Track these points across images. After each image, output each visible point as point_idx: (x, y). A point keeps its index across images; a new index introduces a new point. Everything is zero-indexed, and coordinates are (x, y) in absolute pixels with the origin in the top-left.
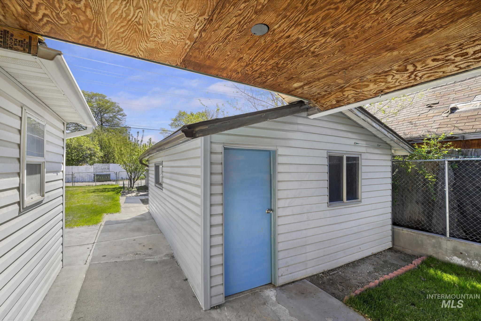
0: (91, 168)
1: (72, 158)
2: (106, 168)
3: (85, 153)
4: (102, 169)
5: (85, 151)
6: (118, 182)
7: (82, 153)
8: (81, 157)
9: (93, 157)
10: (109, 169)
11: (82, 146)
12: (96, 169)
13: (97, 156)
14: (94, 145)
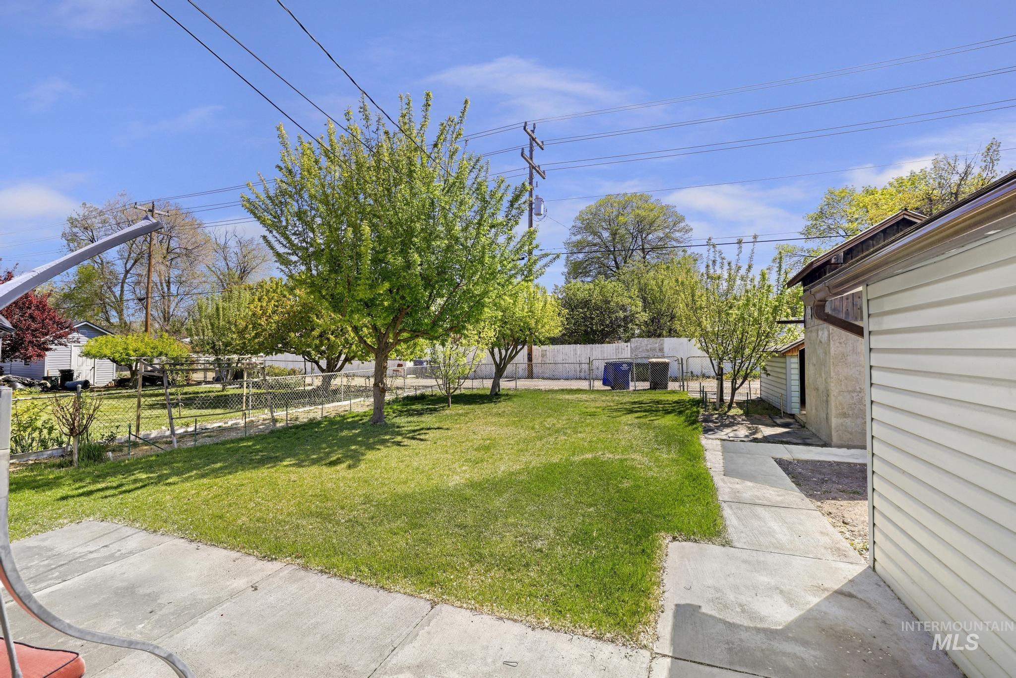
0: (626, 348)
1: (592, 328)
2: (655, 350)
3: (614, 315)
4: (648, 351)
5: (615, 312)
7: (609, 317)
8: (608, 326)
9: (630, 325)
10: (661, 350)
11: (609, 302)
12: (636, 350)
13: (637, 322)
14: (631, 297)
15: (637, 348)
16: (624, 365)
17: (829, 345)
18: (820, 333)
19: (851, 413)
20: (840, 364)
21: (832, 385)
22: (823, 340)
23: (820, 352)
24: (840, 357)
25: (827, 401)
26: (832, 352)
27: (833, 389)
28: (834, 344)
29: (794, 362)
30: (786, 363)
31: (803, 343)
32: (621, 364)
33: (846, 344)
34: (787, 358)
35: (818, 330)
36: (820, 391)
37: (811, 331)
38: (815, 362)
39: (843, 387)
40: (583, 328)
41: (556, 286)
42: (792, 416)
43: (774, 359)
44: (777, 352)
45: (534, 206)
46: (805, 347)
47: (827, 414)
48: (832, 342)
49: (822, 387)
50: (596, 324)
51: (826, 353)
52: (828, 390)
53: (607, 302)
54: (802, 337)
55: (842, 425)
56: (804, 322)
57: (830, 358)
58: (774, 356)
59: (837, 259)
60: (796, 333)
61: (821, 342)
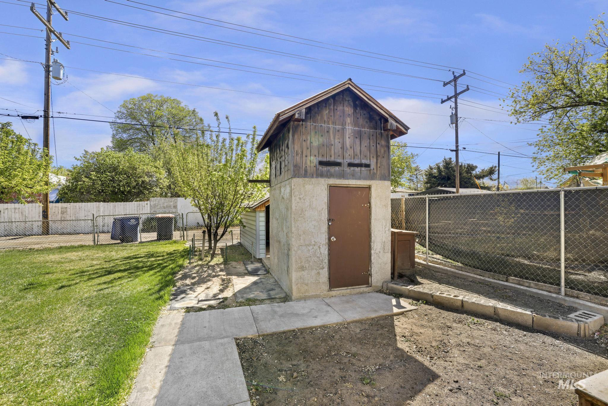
0: (146, 206)
1: (119, 189)
2: (170, 207)
3: (140, 180)
4: (164, 208)
5: (141, 177)
6: (185, 232)
7: (135, 181)
8: (134, 188)
9: (154, 188)
10: (175, 207)
11: (136, 169)
12: (154, 207)
13: (161, 186)
14: (156, 167)
15: (155, 206)
16: (132, 220)
17: (290, 201)
18: (282, 190)
19: (307, 265)
20: (300, 219)
21: (293, 239)
22: (285, 197)
23: (282, 207)
24: (300, 212)
25: (288, 255)
26: (294, 208)
27: (294, 243)
28: (295, 200)
29: (261, 216)
30: (255, 217)
31: (268, 201)
32: (129, 219)
33: (304, 200)
34: (257, 212)
35: (280, 187)
36: (282, 244)
37: (275, 189)
38: (278, 217)
39: (302, 241)
40: (111, 189)
41: (86, 152)
42: (260, 260)
43: (248, 214)
44: (249, 208)
45: (51, 69)
46: (270, 203)
47: (288, 267)
48: (293, 198)
49: (283, 240)
50: (123, 186)
51: (287, 209)
52: (289, 245)
53: (135, 169)
54: (267, 196)
55: (301, 278)
56: (268, 181)
57: (291, 214)
58: (247, 211)
59: (300, 114)
60: (264, 193)
61: (283, 198)
